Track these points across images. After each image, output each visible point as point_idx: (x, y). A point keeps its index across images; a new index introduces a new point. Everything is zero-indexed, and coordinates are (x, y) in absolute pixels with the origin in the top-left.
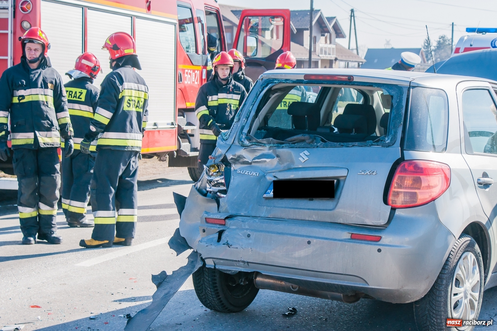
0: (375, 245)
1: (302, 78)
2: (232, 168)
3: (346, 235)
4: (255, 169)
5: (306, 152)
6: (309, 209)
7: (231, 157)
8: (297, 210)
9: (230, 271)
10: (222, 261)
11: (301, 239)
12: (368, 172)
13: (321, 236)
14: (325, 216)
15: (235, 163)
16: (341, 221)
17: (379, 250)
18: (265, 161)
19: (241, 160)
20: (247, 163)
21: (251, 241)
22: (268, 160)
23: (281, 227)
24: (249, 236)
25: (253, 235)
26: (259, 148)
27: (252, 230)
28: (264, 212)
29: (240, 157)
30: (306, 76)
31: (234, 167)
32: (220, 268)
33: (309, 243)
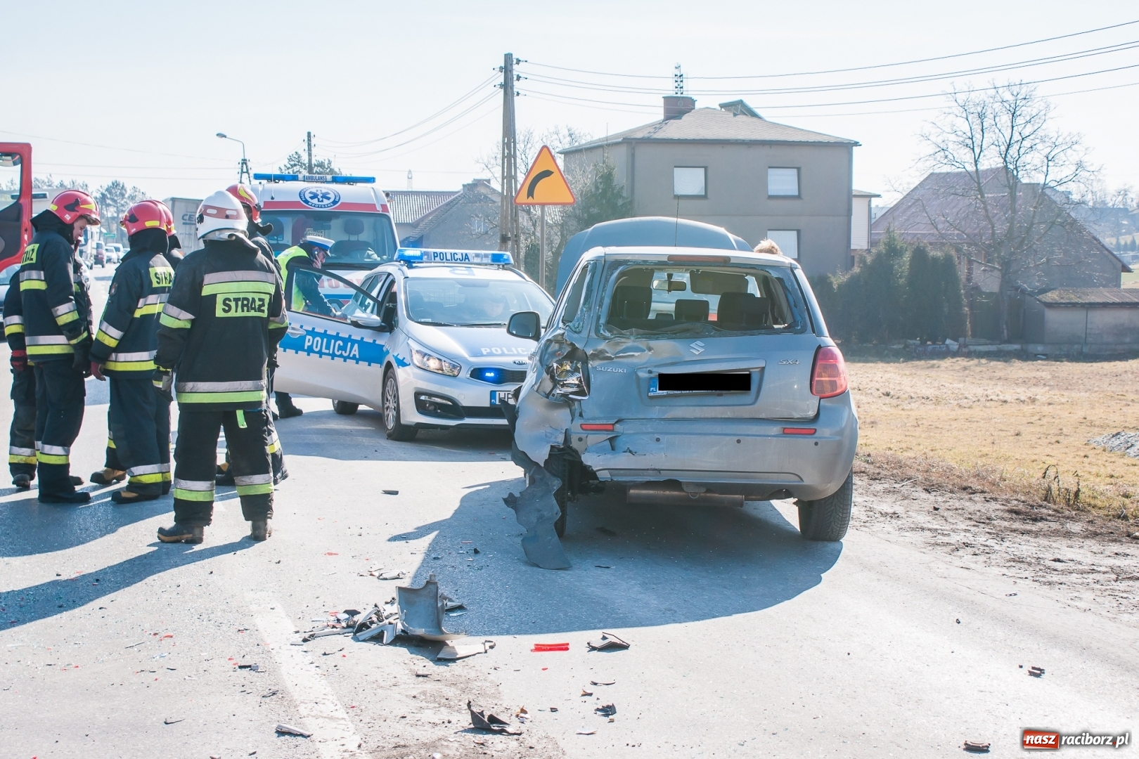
0: (812, 438)
1: (665, 259)
2: (589, 365)
3: (775, 429)
4: (620, 365)
5: (699, 342)
6: (720, 406)
7: (591, 352)
8: (705, 408)
9: (632, 481)
10: (622, 472)
11: (728, 438)
12: (790, 362)
13: (750, 433)
14: (745, 412)
15: (593, 360)
16: (763, 416)
17: (816, 444)
18: (633, 355)
19: (601, 356)
20: (610, 358)
21: (662, 446)
22: (636, 354)
23: (698, 427)
24: (658, 440)
25: (664, 438)
26: (623, 340)
27: (661, 433)
28: (656, 412)
29: (602, 352)
30: (671, 257)
31: (591, 364)
32: (620, 480)
33: (739, 441)
